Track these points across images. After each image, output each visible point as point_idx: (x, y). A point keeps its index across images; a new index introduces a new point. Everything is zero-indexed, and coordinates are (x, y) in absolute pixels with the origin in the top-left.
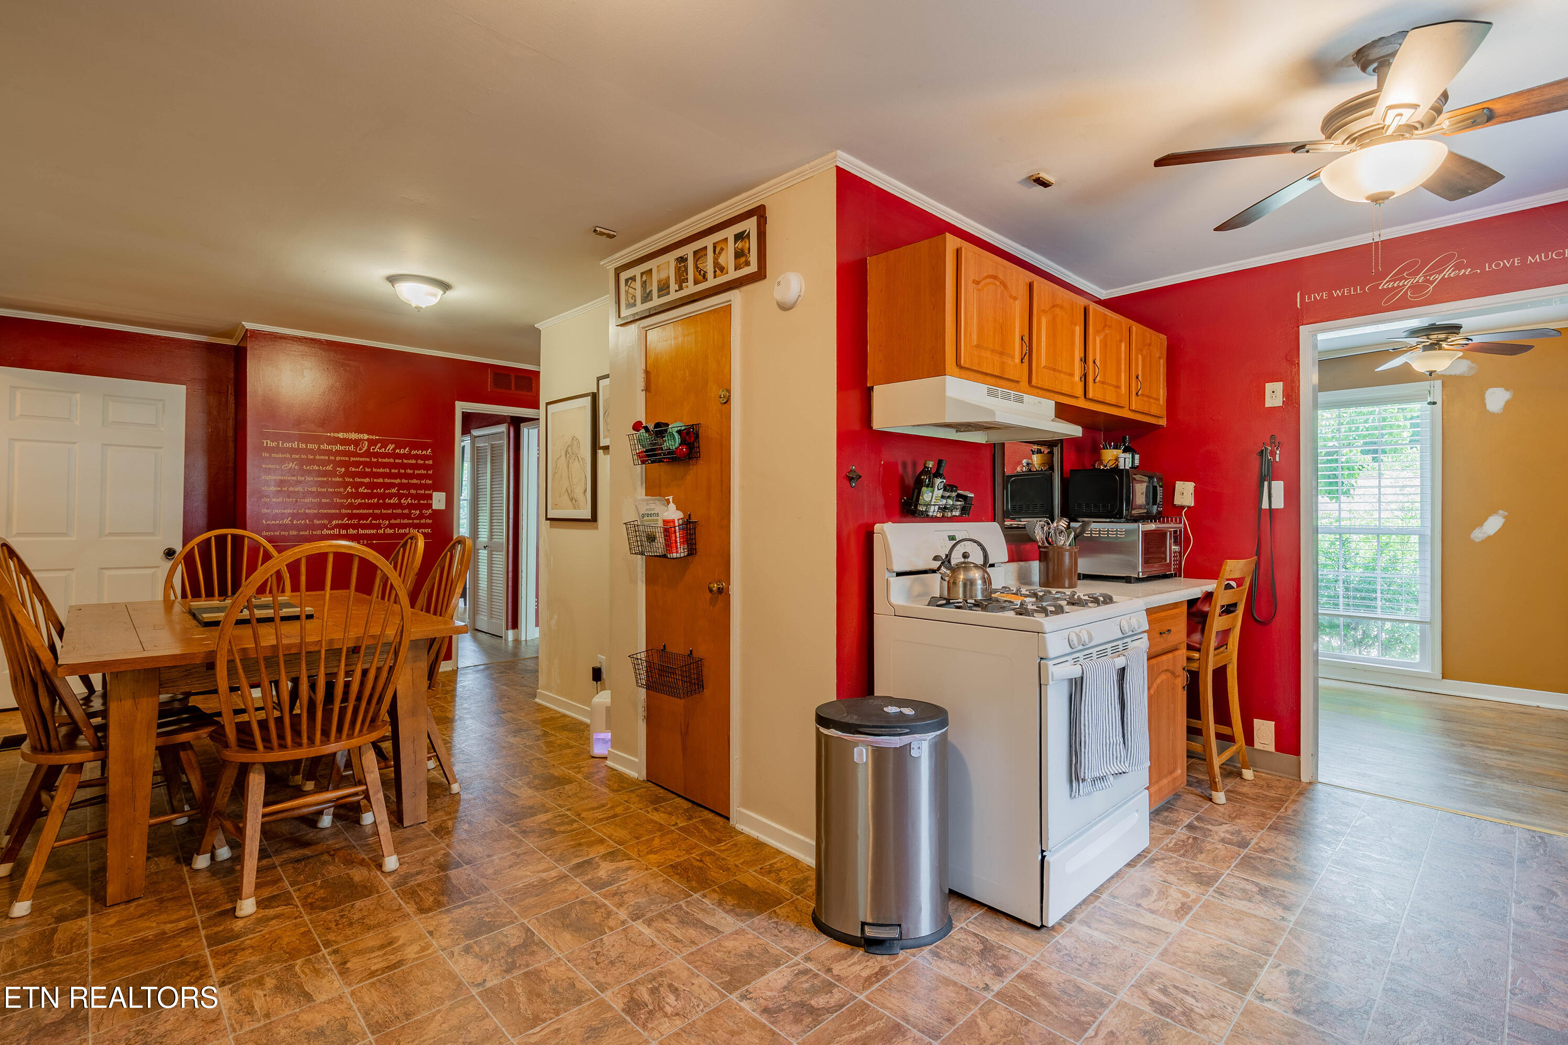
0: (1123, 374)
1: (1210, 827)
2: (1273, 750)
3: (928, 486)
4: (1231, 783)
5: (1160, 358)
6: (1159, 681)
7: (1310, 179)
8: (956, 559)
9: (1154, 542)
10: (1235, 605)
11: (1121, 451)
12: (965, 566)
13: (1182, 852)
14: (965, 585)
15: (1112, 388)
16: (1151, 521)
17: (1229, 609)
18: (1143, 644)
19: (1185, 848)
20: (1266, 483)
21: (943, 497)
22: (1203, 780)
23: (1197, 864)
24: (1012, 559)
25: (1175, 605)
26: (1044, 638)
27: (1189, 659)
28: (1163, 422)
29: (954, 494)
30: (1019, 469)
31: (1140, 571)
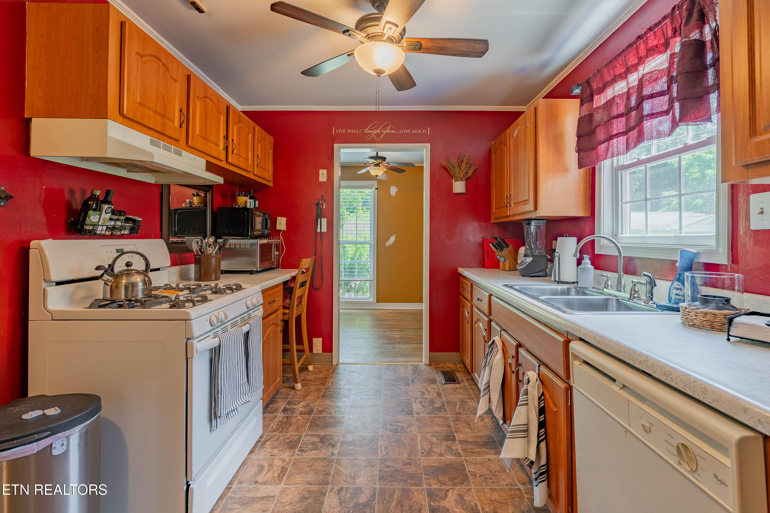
0: (250, 153)
1: (294, 407)
2: (321, 352)
3: (95, 210)
4: (303, 375)
5: (270, 149)
6: (268, 331)
7: (348, 55)
8: (119, 267)
9: (266, 250)
10: (306, 282)
11: (248, 198)
12: (128, 272)
13: (280, 430)
14: (126, 288)
15: (244, 160)
16: (264, 239)
17: (303, 285)
18: (260, 312)
19: (282, 426)
20: (319, 219)
21: (111, 219)
22: (290, 377)
23: (289, 434)
24: (173, 264)
25: (277, 286)
26: (190, 324)
27: (284, 314)
28: (271, 184)
29: (123, 218)
30: (183, 205)
31: (258, 267)
